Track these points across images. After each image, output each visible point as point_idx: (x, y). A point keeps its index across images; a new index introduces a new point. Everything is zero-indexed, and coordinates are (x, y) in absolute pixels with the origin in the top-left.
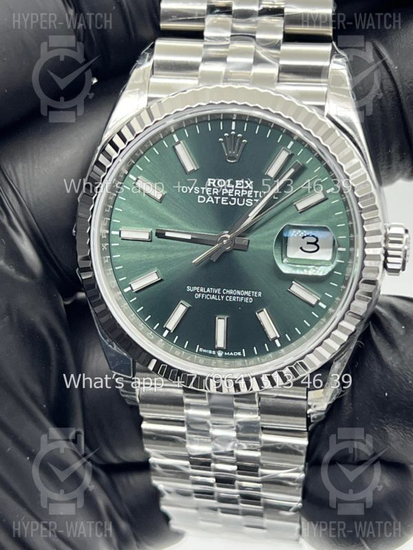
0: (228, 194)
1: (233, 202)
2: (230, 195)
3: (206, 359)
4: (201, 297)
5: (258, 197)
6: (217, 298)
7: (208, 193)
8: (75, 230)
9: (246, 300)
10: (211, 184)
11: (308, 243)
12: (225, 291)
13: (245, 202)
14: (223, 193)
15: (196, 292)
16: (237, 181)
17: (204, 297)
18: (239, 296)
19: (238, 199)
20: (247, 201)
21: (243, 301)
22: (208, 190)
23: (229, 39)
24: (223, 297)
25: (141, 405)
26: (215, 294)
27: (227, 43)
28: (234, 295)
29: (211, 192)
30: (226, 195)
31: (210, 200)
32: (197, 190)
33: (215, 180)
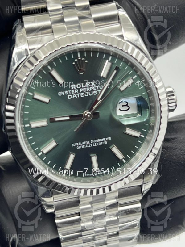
0: (83, 91)
1: (86, 94)
2: (84, 91)
3: (90, 179)
4: (80, 148)
5: (99, 89)
6: (89, 146)
7: (73, 93)
8: (4, 129)
9: (104, 143)
10: (74, 88)
11: (123, 106)
12: (92, 142)
13: (93, 93)
14: (81, 91)
15: (77, 146)
17: (82, 147)
18: (99, 142)
19: (89, 93)
20: (94, 92)
21: (102, 144)
22: (72, 91)
23: (62, 10)
24: (91, 145)
25: (56, 212)
26: (87, 144)
27: (61, 12)
28: (97, 142)
29: (74, 92)
30: (82, 92)
31: (75, 96)
32: (66, 93)
33: (75, 85)
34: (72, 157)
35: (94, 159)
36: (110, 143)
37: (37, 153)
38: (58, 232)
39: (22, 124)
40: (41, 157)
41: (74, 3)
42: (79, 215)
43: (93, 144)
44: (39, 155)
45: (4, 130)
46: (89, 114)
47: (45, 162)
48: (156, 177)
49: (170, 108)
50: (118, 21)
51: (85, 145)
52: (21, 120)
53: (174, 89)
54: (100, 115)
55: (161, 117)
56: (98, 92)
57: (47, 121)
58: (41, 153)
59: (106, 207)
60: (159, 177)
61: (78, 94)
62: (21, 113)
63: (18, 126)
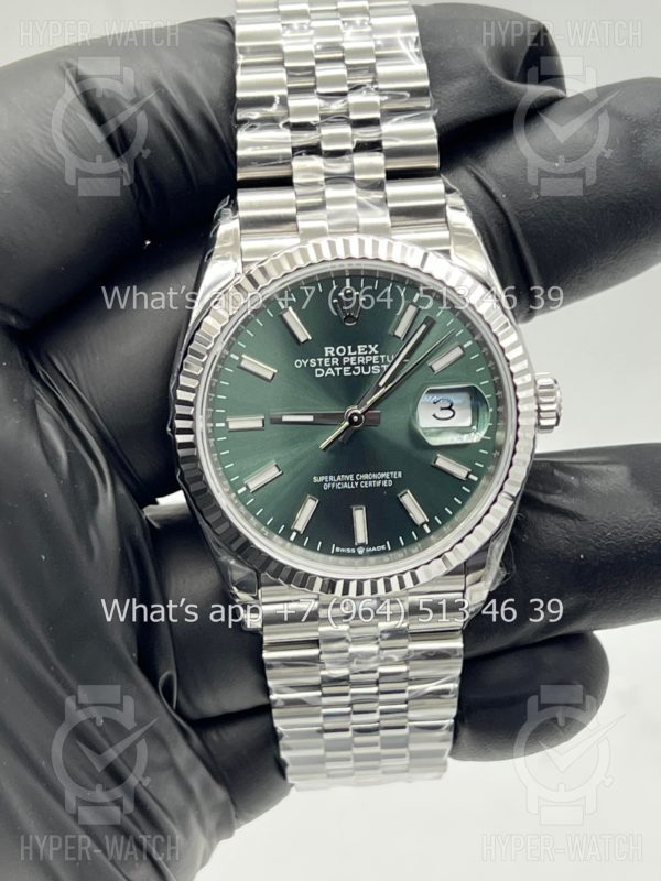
1: (356, 371)
3: (347, 560)
4: (331, 487)
5: (386, 363)
6: (350, 486)
8: (171, 427)
9: (385, 484)
12: (359, 477)
15: (324, 482)
16: (359, 347)
17: (335, 487)
22: (326, 360)
23: (323, 184)
24: (357, 484)
25: (265, 628)
26: (347, 481)
27: (321, 189)
29: (331, 362)
30: (348, 364)
31: (330, 372)
32: (313, 363)
33: (333, 349)
34: (311, 505)
35: (360, 516)
36: (399, 486)
37: (234, 487)
38: (268, 676)
39: (208, 421)
40: (242, 499)
41: (352, 173)
42: (319, 647)
43: (360, 481)
44: (240, 492)
45: (169, 430)
46: (355, 414)
47: (252, 510)
48: (498, 574)
49: (543, 423)
50: (443, 220)
51: (344, 482)
52: (207, 412)
53: (556, 382)
54: (383, 419)
55: (517, 439)
56: (382, 369)
57: (263, 421)
58: (244, 489)
59: (379, 634)
60: (503, 574)
61: (338, 369)
62: (209, 397)
63: (201, 425)
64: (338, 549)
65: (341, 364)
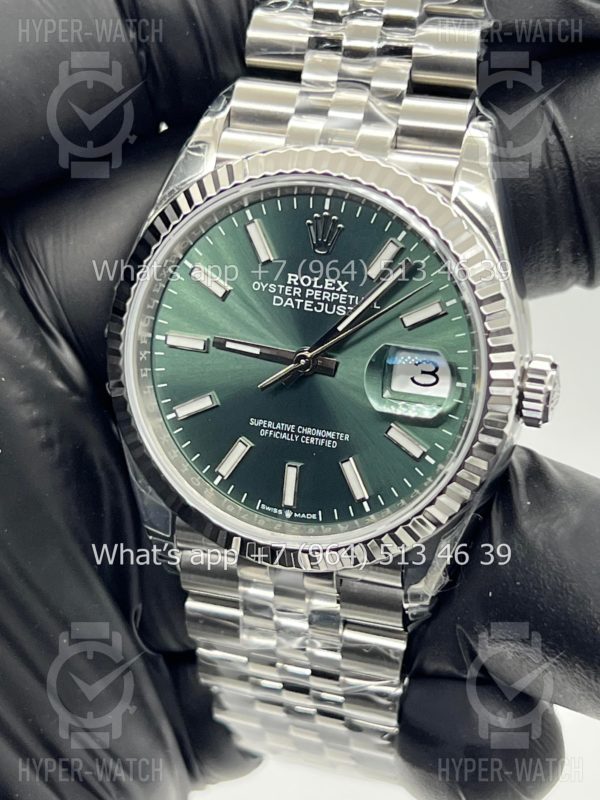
1: (319, 307)
3: (269, 520)
4: (268, 435)
5: (353, 304)
6: (290, 437)
9: (328, 444)
12: (301, 430)
13: (336, 310)
15: (261, 427)
17: (272, 435)
18: (318, 437)
19: (327, 305)
20: (338, 308)
21: (324, 444)
23: (334, 85)
24: (297, 437)
25: (182, 575)
26: (286, 432)
28: (311, 436)
31: (290, 303)
34: (240, 450)
35: (291, 475)
36: (343, 450)
37: (163, 410)
41: (370, 77)
43: (301, 435)
44: (168, 417)
46: (304, 357)
51: (283, 432)
57: (206, 342)
58: (173, 415)
64: (263, 506)
65: (303, 296)
